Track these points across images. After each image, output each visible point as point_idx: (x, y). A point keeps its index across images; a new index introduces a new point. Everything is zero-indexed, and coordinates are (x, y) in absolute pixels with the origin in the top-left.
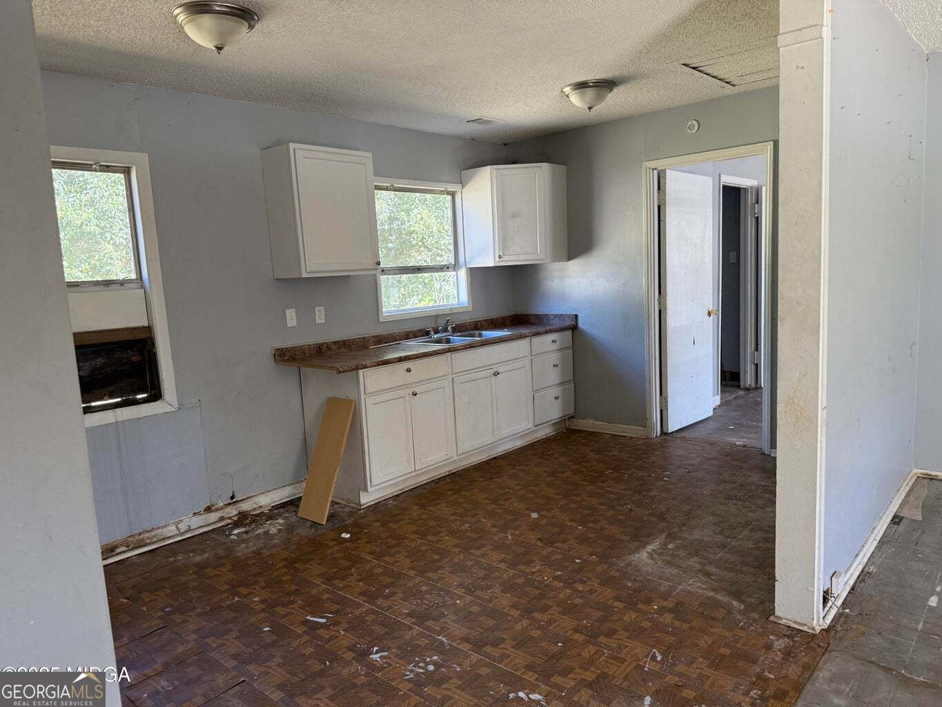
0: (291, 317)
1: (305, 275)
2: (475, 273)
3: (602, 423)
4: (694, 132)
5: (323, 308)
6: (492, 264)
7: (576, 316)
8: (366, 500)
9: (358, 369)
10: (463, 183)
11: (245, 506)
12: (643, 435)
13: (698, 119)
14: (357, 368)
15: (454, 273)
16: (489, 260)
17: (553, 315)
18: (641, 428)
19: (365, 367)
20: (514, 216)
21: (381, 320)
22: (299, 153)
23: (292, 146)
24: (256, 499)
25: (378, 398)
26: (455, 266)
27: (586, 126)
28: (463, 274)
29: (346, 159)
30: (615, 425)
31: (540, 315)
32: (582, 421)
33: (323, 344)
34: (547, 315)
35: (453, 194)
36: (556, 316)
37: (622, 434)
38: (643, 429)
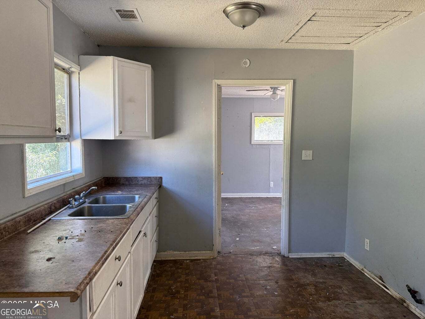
3: (179, 253)
4: (247, 66)
7: (161, 178)
10: (82, 67)
12: (211, 257)
13: (249, 59)
17: (142, 177)
18: (209, 252)
20: (130, 100)
26: (70, 138)
27: (172, 47)
30: (190, 252)
31: (130, 177)
32: (163, 253)
34: (136, 177)
36: (144, 178)
37: (196, 258)
38: (210, 252)
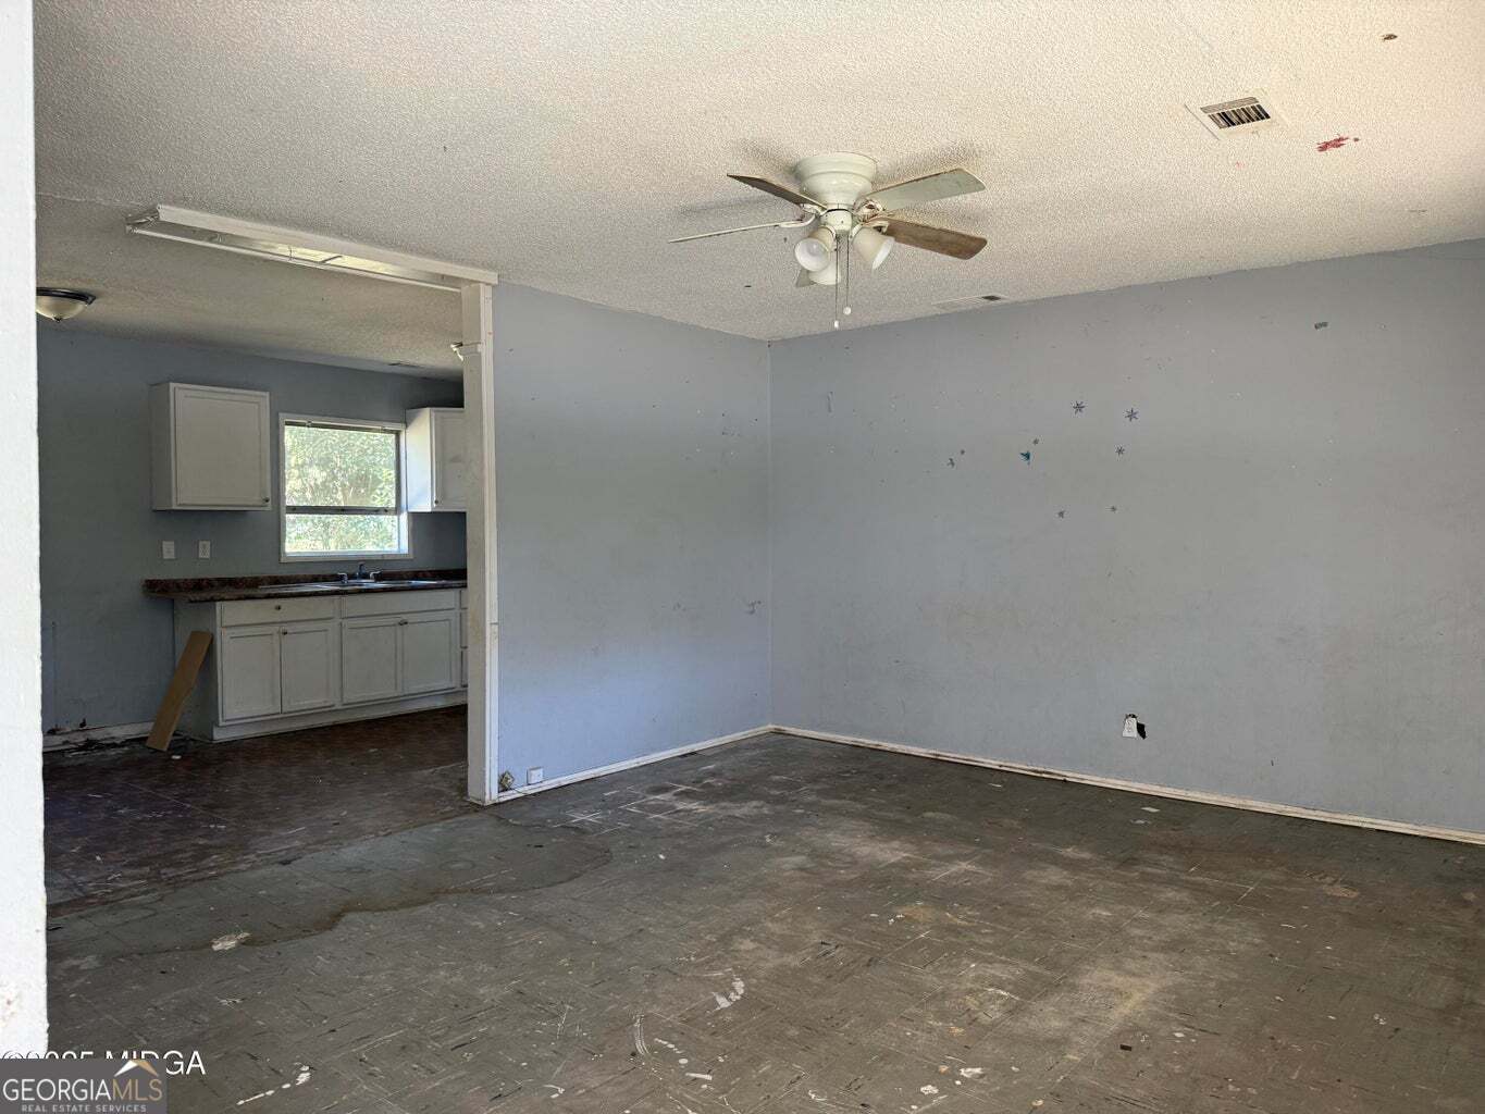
0: (169, 550)
1: (174, 507)
2: (416, 517)
5: (209, 543)
6: (429, 510)
8: (219, 735)
9: (216, 601)
10: (406, 423)
11: (94, 735)
14: (213, 600)
15: (396, 517)
16: (426, 505)
19: (223, 600)
20: (449, 461)
21: (282, 560)
22: (179, 393)
23: (172, 385)
24: (110, 730)
25: (237, 632)
26: (397, 510)
28: (404, 517)
29: (236, 397)
33: (203, 580)
35: (398, 434)
